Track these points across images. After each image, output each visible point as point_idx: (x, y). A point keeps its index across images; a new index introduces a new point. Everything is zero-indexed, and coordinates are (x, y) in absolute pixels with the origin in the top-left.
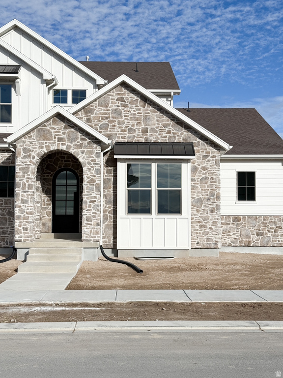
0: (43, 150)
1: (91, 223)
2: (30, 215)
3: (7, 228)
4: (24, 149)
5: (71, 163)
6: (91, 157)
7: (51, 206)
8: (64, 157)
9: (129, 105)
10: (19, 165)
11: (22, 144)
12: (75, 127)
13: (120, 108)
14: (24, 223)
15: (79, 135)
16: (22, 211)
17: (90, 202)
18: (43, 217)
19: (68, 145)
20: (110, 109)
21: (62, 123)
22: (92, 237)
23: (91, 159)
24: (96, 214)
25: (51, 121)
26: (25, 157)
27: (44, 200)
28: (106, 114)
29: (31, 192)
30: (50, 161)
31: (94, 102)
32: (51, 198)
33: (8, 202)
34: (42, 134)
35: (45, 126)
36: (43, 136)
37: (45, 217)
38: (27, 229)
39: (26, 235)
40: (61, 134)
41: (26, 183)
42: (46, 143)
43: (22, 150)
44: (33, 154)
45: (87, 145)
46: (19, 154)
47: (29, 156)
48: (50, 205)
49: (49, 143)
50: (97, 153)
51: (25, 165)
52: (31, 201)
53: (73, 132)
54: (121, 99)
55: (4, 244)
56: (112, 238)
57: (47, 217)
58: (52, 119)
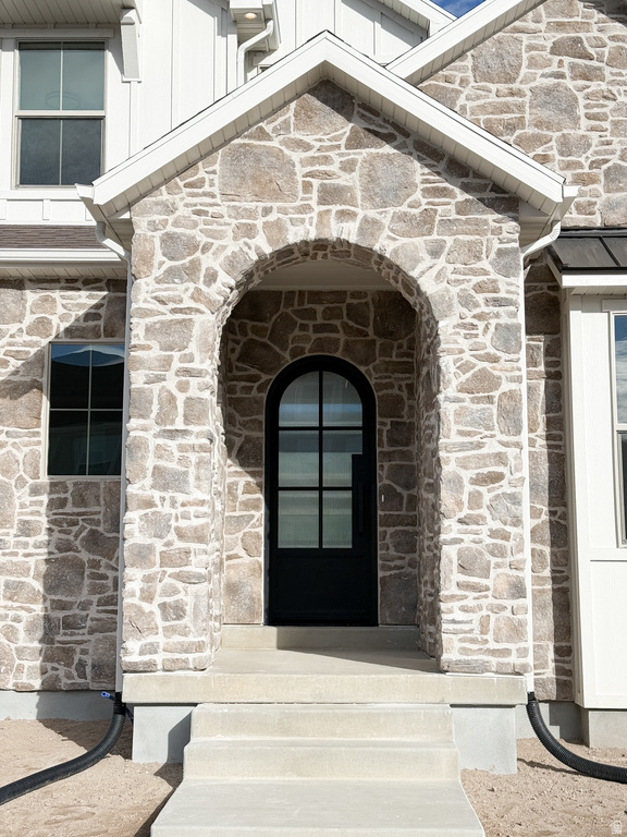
0: (252, 242)
1: (484, 582)
2: (193, 546)
3: (85, 606)
4: (169, 239)
5: (342, 337)
6: (475, 272)
7: (260, 514)
8: (311, 314)
9: (607, 71)
10: (145, 313)
11: (157, 218)
12: (400, 139)
13: (569, 83)
14: (167, 580)
15: (418, 171)
16: (158, 526)
17: (475, 481)
18: (229, 558)
19: (365, 220)
20: (525, 88)
21: (339, 119)
22: (493, 652)
23: (475, 280)
24: (506, 537)
25: (291, 113)
26: (171, 274)
27: (231, 489)
28: (506, 109)
29: (198, 435)
30: (256, 330)
31: (457, 63)
32: (263, 479)
33: (89, 495)
34: (250, 172)
35: (263, 135)
36: (256, 180)
37: (236, 556)
38: (177, 611)
39: (176, 638)
40: (334, 168)
41: (175, 392)
42: (267, 211)
43: (157, 242)
44: (208, 261)
45: (454, 216)
46: (147, 260)
47: (192, 271)
48: (256, 508)
49: (280, 210)
50: (500, 253)
51: (174, 311)
52: (198, 478)
53: (389, 159)
54: (574, 48)
55: (69, 676)
56: (551, 655)
57: (247, 559)
58: (293, 105)
